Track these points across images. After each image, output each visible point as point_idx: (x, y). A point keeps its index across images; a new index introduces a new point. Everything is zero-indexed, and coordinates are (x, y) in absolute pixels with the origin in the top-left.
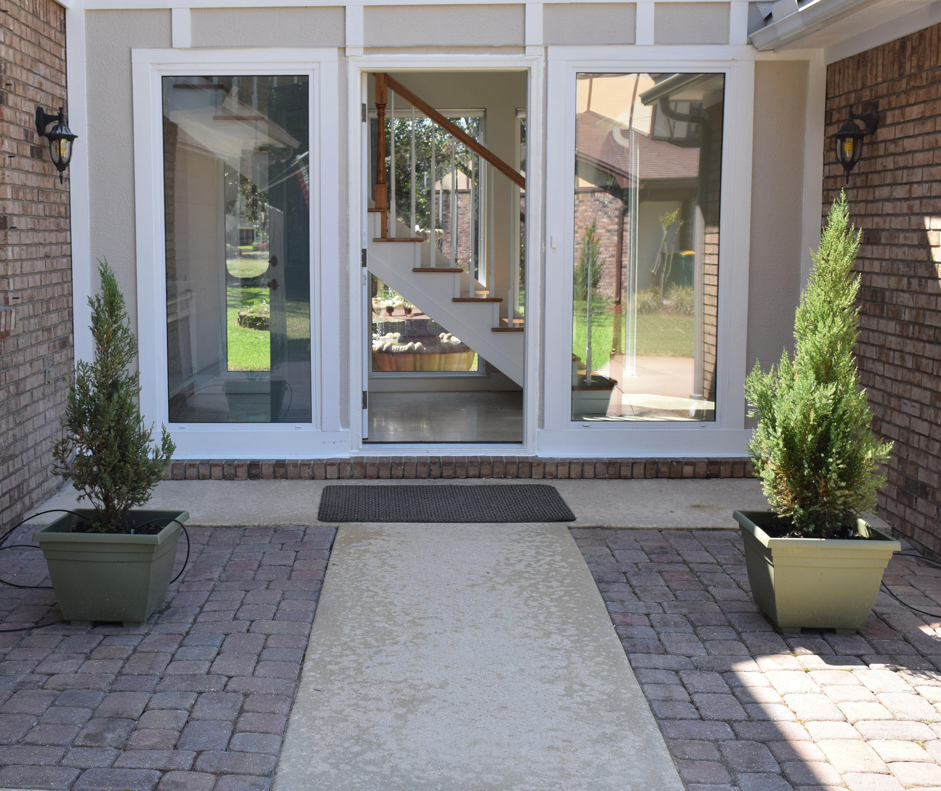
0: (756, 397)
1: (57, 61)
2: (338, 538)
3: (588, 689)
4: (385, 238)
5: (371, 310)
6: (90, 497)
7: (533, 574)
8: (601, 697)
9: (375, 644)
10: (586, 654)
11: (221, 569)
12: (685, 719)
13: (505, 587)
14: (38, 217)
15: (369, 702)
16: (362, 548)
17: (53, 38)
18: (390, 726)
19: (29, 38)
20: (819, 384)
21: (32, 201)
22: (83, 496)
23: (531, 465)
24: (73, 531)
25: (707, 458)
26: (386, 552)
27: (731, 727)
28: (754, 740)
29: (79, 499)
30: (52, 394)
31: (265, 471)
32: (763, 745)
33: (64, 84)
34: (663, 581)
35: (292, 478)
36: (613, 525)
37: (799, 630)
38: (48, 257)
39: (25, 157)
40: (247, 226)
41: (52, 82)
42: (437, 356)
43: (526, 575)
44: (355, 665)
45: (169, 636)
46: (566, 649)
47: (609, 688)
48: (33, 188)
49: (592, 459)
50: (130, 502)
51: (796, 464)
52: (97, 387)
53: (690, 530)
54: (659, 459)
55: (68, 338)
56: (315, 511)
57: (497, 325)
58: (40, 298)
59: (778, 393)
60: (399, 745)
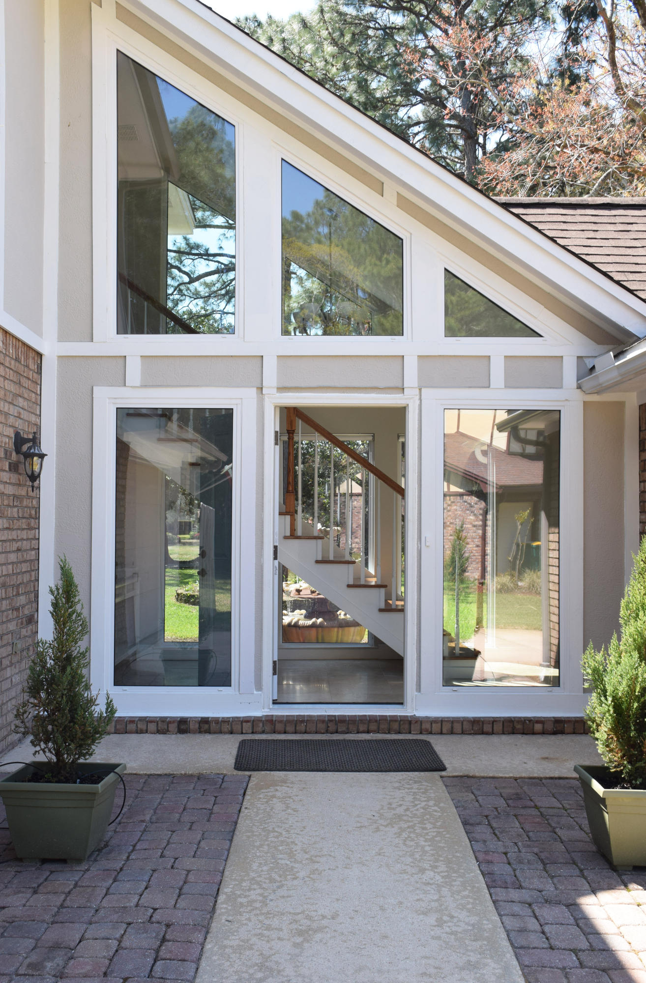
0: (590, 671)
1: (33, 395)
2: (250, 785)
3: (455, 920)
4: (293, 536)
5: (281, 591)
6: (44, 752)
7: (411, 818)
8: (466, 927)
9: (278, 879)
10: (455, 888)
11: (152, 811)
12: (537, 948)
13: (387, 829)
14: (12, 518)
15: (272, 932)
16: (270, 794)
17: (31, 377)
18: (289, 954)
19: (11, 378)
20: (641, 661)
21: (9, 506)
22: (38, 751)
23: (410, 722)
24: (29, 781)
25: (554, 718)
26: (290, 797)
27: (576, 956)
28: (595, 968)
29: (34, 754)
30: (18, 662)
31: (192, 727)
32: (604, 973)
33: (38, 413)
34: (517, 823)
35: (215, 733)
36: (477, 774)
37: (631, 868)
38: (20, 550)
39: (4, 471)
40: (187, 519)
41: (29, 412)
42: (336, 629)
43: (405, 818)
44: (261, 898)
45: (106, 872)
46: (437, 884)
47: (474, 919)
48: (9, 496)
49: (460, 718)
50: (77, 756)
51: (624, 727)
52: (54, 660)
53: (540, 779)
54: (514, 718)
55: (33, 616)
56: (231, 761)
57: (383, 606)
58: (12, 583)
59: (609, 669)
60: (296, 972)
